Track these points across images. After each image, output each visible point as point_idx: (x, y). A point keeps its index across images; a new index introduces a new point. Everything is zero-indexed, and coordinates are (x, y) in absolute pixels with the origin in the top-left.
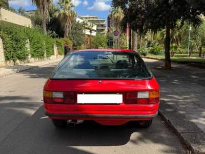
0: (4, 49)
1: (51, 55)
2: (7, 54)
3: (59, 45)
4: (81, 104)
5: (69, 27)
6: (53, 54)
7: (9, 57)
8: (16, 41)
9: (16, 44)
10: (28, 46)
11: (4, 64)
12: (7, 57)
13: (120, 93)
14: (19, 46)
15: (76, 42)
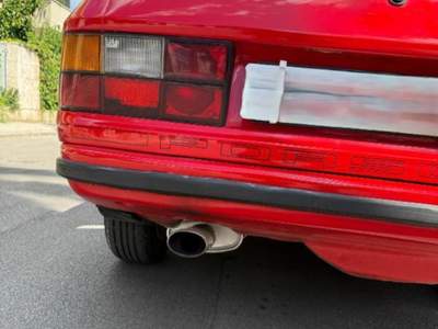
0: (42, 81)
2: (46, 94)
7: (50, 103)
11: (35, 115)
12: (46, 101)
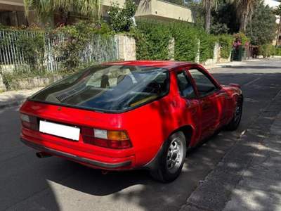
0: (137, 52)
1: (207, 58)
3: (223, 44)
4: (42, 133)
5: (248, 16)
6: (212, 58)
8: (154, 41)
9: (154, 45)
10: (172, 47)
13: (78, 127)
14: (158, 47)
15: (256, 39)
